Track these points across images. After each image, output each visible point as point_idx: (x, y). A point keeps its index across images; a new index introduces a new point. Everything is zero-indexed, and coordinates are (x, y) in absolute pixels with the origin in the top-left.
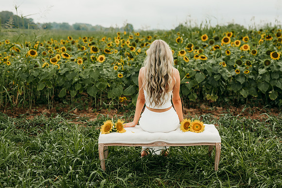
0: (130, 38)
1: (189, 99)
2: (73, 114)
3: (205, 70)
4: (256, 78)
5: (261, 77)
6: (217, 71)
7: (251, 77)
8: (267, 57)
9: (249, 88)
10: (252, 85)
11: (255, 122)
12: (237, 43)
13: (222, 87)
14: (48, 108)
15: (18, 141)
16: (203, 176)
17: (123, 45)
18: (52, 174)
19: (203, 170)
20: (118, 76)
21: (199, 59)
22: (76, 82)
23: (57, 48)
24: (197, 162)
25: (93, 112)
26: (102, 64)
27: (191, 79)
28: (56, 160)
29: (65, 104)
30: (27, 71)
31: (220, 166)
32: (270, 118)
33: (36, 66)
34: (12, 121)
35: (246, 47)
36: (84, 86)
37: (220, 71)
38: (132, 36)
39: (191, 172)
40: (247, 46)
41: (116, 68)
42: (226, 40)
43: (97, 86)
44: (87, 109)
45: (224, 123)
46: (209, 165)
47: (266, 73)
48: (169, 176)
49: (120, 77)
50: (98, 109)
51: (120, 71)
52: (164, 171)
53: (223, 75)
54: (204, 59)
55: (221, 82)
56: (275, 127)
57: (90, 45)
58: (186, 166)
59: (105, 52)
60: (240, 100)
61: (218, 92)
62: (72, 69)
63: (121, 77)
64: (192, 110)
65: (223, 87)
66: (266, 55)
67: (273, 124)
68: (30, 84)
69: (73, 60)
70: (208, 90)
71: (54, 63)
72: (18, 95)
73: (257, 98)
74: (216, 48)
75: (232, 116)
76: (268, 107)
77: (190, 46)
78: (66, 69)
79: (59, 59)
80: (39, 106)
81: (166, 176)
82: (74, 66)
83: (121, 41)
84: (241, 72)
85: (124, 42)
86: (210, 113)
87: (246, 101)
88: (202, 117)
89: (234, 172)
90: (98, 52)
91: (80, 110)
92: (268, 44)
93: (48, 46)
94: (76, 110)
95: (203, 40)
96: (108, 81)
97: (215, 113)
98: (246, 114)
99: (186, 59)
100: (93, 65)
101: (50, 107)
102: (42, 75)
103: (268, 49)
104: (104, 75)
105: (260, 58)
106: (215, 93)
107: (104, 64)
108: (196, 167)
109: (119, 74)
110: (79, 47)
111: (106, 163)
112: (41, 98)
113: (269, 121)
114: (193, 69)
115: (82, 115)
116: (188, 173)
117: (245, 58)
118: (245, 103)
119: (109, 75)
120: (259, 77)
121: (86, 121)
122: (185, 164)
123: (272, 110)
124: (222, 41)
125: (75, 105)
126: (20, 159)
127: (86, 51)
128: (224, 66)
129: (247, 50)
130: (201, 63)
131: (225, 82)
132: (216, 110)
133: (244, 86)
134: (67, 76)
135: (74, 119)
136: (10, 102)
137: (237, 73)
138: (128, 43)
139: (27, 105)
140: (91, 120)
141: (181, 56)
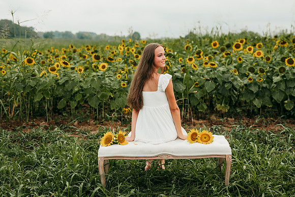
0: (136, 46)
1: (198, 110)
2: (73, 126)
3: (216, 79)
4: (270, 87)
5: (275, 85)
6: (228, 79)
7: (264, 85)
8: (282, 64)
9: (263, 97)
10: (266, 94)
11: (269, 134)
12: (250, 49)
13: (233, 96)
14: (46, 120)
15: (12, 155)
16: (212, 191)
17: (128, 53)
18: (47, 190)
19: (212, 185)
20: (122, 85)
21: (208, 66)
22: (76, 93)
23: (57, 56)
24: (206, 177)
25: (95, 125)
26: (104, 73)
27: (201, 88)
28: (52, 175)
29: (65, 116)
30: (23, 81)
31: (231, 180)
32: (285, 129)
33: (34, 75)
34: (7, 135)
35: (259, 54)
36: (85, 96)
37: (231, 79)
38: (138, 43)
39: (199, 188)
40: (260, 52)
41: (119, 77)
42: (238, 46)
43: (99, 96)
44: (88, 121)
45: (236, 135)
46: (218, 180)
47: (281, 81)
48: (175, 192)
49: (123, 86)
50: (100, 121)
51: (123, 80)
52: (170, 186)
53: (235, 83)
54: (214, 67)
55: (233, 91)
56: (291, 139)
57: (92, 53)
58: (194, 181)
59: (108, 60)
60: (253, 110)
61: (229, 102)
62: (72, 79)
63: (125, 86)
64: (201, 121)
65: (235, 96)
66: (281, 62)
67: (289, 136)
68: (26, 94)
69: (73, 69)
70: (218, 99)
71: (53, 72)
72: (14, 106)
73: (272, 108)
74: (227, 54)
75: (244, 127)
76: (283, 118)
77: (199, 53)
78: (66, 78)
79: (59, 68)
80: (37, 119)
81: (171, 192)
82: (74, 75)
83: (126, 48)
84: (254, 80)
85: (128, 50)
86: (221, 124)
87: (259, 111)
88: (212, 129)
89: (246, 188)
90: (101, 60)
91: (80, 122)
92: (283, 50)
93: (47, 55)
94: (76, 122)
95: (214, 47)
96: (111, 91)
97: (227, 125)
98: (259, 125)
99: (195, 66)
100: (94, 74)
101: (49, 120)
102: (40, 85)
103: (283, 56)
104: (106, 84)
105: (275, 66)
106: (226, 103)
107: (107, 73)
108: (204, 182)
109: (122, 83)
110: (81, 55)
111: (106, 179)
112: (39, 110)
113: (284, 133)
114: (202, 78)
115: (83, 128)
116: (196, 189)
117: (258, 65)
118: (259, 114)
119: (112, 85)
120: (273, 85)
121: (86, 134)
122: (192, 179)
123: (288, 121)
124: (234, 47)
125: (75, 117)
126: (14, 174)
127: (88, 59)
128: (235, 74)
129: (261, 56)
130: (211, 71)
131: (236, 91)
132: (227, 121)
133: (257, 95)
134: (66, 86)
135: (74, 131)
136: (5, 114)
137: (250, 81)
138: (133, 50)
139: (23, 117)
140: (92, 133)
141: (189, 63)
